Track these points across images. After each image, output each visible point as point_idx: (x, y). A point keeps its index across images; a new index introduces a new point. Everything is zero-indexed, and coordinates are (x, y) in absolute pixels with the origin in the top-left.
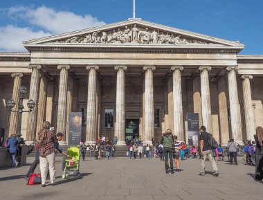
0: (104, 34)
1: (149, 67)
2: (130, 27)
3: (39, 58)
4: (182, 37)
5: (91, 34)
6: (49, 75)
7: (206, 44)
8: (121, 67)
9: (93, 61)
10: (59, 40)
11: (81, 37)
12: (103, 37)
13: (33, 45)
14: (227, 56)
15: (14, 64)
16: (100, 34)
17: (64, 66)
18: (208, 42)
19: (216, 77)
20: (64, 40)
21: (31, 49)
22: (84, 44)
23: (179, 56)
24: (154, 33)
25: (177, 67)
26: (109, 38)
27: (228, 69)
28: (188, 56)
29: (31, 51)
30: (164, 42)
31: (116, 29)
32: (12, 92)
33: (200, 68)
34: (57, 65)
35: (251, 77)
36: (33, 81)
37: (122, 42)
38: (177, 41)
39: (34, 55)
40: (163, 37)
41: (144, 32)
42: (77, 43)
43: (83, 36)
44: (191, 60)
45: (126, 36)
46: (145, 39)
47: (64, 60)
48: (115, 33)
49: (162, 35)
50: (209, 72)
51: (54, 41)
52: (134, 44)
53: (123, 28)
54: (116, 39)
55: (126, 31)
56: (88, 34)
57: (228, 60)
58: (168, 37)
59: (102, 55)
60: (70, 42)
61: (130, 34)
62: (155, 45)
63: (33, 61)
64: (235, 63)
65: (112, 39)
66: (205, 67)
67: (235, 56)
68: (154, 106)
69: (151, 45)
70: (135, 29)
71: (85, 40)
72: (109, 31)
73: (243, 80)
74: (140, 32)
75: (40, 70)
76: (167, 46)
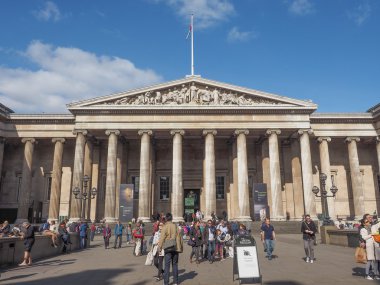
0: (158, 93)
1: (210, 131)
2: (188, 85)
3: (85, 123)
4: (247, 96)
5: (144, 94)
6: (97, 141)
7: (274, 105)
8: (177, 131)
10: (108, 102)
11: (132, 98)
12: (157, 98)
13: (78, 107)
14: (298, 118)
16: (153, 94)
17: (113, 131)
18: (277, 102)
19: (288, 139)
20: (113, 101)
21: (76, 112)
22: (135, 105)
23: (243, 118)
25: (242, 131)
26: (164, 98)
27: (300, 132)
28: (254, 118)
29: (75, 115)
30: (227, 102)
31: (172, 89)
32: (52, 159)
33: (268, 132)
34: (105, 130)
35: (329, 139)
36: (78, 149)
37: (179, 103)
38: (241, 101)
39: (79, 118)
40: (225, 96)
41: (203, 91)
42: (127, 105)
43: (135, 97)
44: (257, 123)
45: (184, 96)
46: (205, 99)
47: (112, 124)
48: (170, 93)
49: (224, 94)
50: (279, 135)
51: (102, 103)
52: (193, 105)
53: (179, 87)
54: (172, 100)
55: (183, 90)
56: (140, 94)
57: (300, 123)
58: (230, 97)
59: (155, 118)
60: (119, 103)
61: (188, 94)
62: (216, 105)
63: (77, 126)
64: (307, 125)
65: (167, 100)
66: (274, 131)
67: (307, 118)
68: (216, 173)
69: (211, 106)
70: (193, 88)
71: (137, 101)
72: (164, 91)
73: (319, 143)
74: (200, 91)
75: (86, 136)
76: (230, 107)
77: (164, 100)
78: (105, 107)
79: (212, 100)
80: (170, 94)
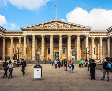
0: (46, 24)
1: (61, 36)
3: (26, 33)
4: (71, 25)
5: (42, 24)
6: (29, 38)
7: (79, 28)
8: (51, 35)
9: (43, 34)
10: (32, 27)
12: (46, 26)
13: (23, 28)
14: (86, 31)
15: (18, 34)
19: (83, 38)
22: (40, 28)
23: (70, 31)
24: (62, 24)
25: (70, 35)
27: (86, 36)
28: (73, 31)
29: (23, 30)
30: (65, 27)
31: (50, 23)
33: (77, 36)
34: (31, 35)
35: (94, 38)
37: (52, 27)
38: (70, 27)
39: (24, 32)
40: (65, 25)
41: (59, 24)
42: (37, 28)
43: (39, 25)
44: (74, 33)
46: (59, 26)
47: (33, 34)
50: (80, 37)
51: (30, 27)
52: (56, 28)
53: (52, 22)
54: (50, 26)
56: (41, 25)
57: (86, 33)
58: (67, 25)
59: (45, 31)
60: (35, 27)
63: (24, 34)
64: (88, 34)
66: (79, 35)
67: (88, 32)
69: (61, 28)
70: (56, 23)
73: (92, 39)
75: (26, 37)
76: (66, 28)
77: (48, 26)
78: (31, 28)
79: (61, 26)
80: (50, 25)
